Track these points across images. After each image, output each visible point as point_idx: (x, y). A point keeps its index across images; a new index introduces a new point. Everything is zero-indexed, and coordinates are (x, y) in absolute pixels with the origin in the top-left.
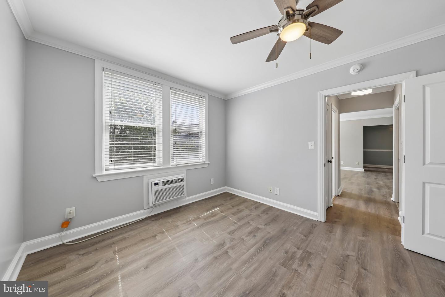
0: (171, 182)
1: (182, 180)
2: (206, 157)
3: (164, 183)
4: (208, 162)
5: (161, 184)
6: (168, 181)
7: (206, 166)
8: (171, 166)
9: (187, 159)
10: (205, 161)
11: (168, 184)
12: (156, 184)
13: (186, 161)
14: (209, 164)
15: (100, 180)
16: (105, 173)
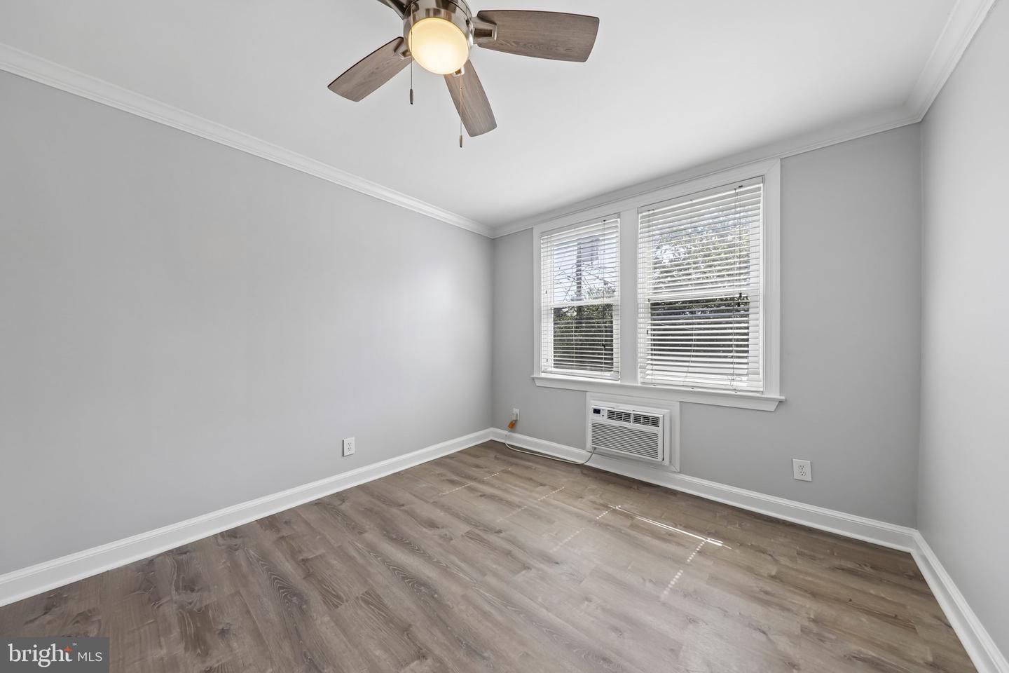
0: (627, 417)
1: (655, 422)
2: (766, 378)
3: (612, 415)
4: (777, 396)
5: (606, 414)
6: (620, 414)
7: (772, 407)
8: (640, 385)
9: (685, 374)
10: (761, 389)
11: (618, 419)
12: (597, 411)
13: (683, 379)
14: (781, 402)
15: (538, 383)
16: (543, 375)
